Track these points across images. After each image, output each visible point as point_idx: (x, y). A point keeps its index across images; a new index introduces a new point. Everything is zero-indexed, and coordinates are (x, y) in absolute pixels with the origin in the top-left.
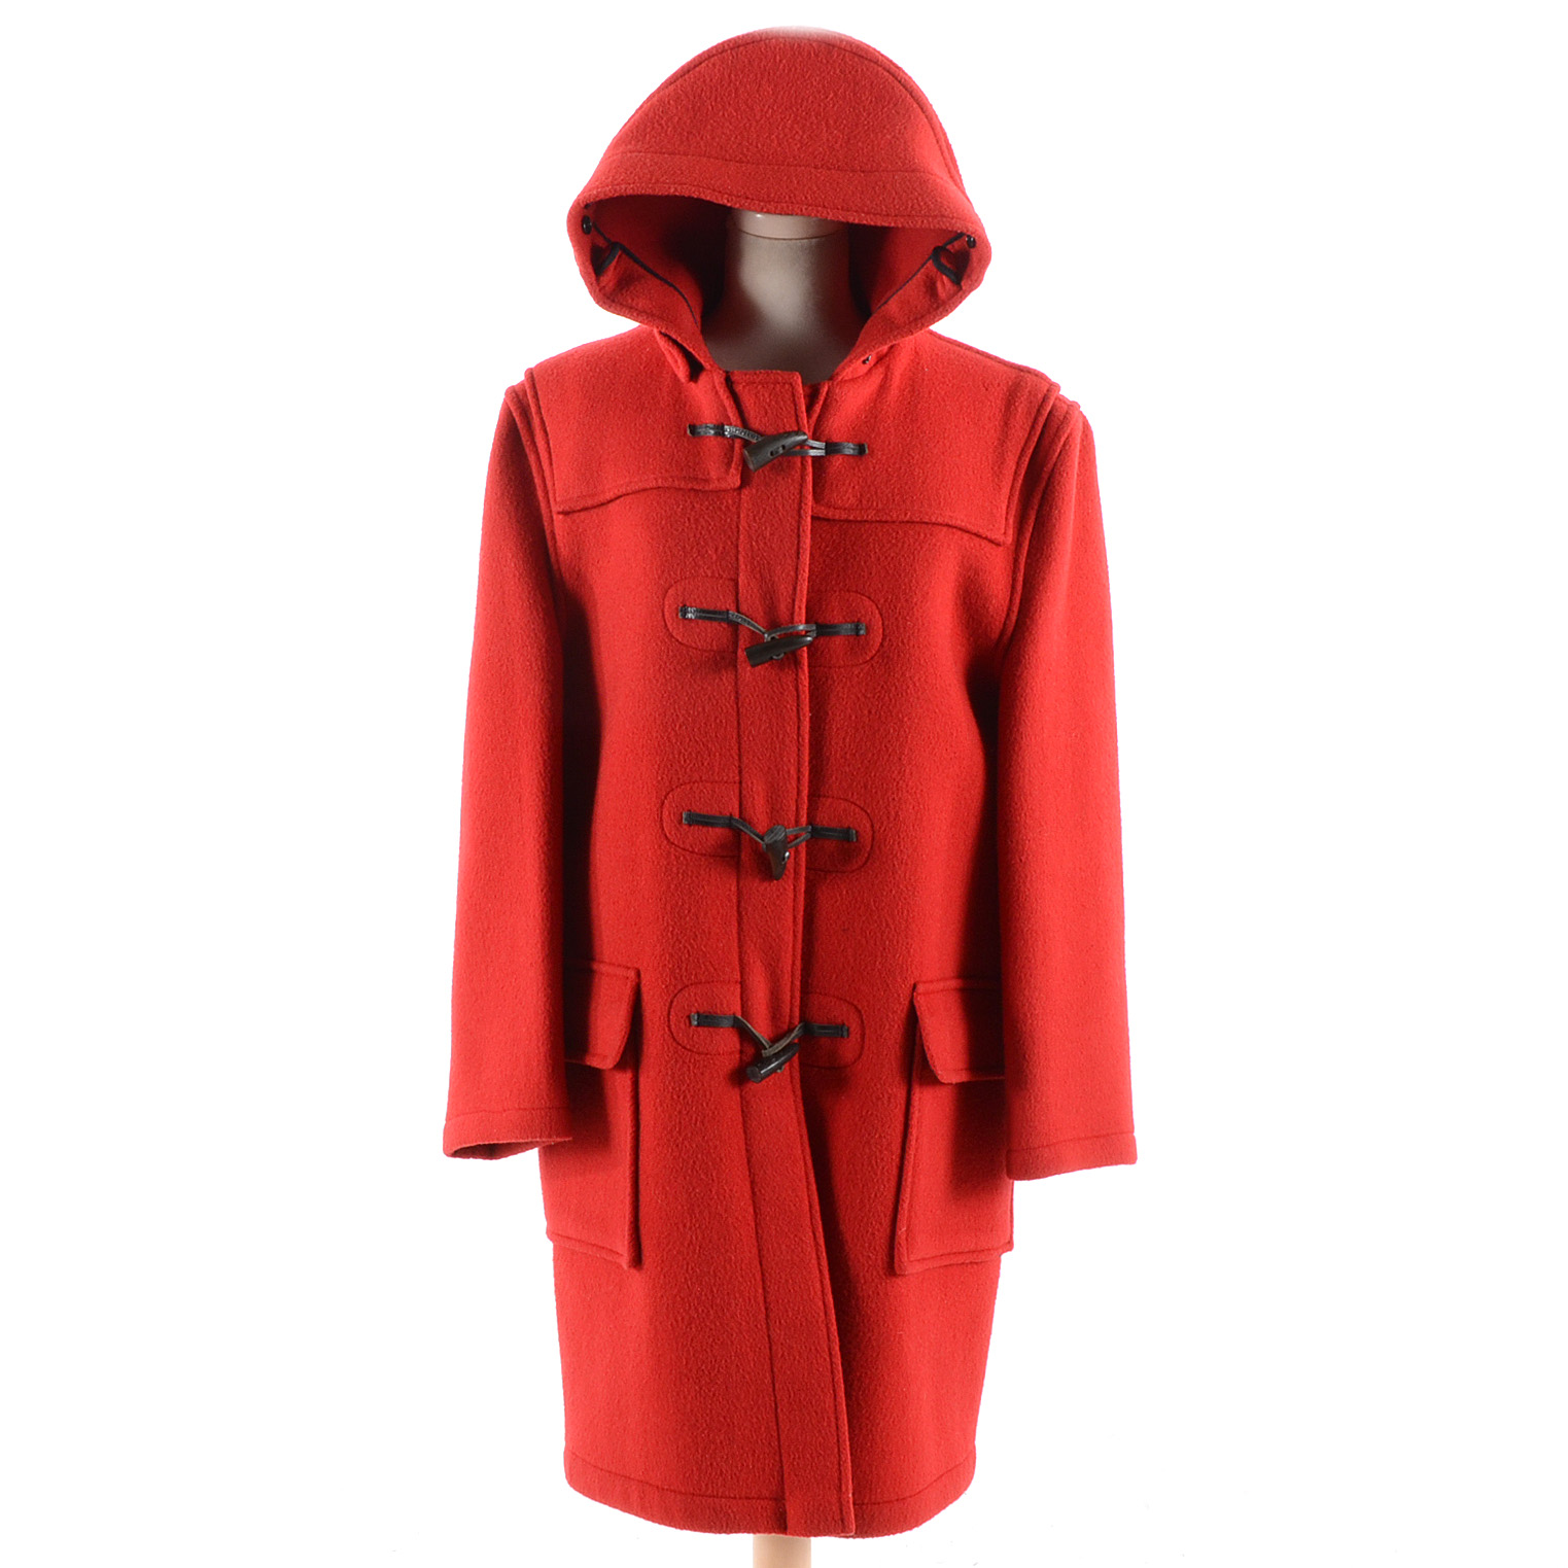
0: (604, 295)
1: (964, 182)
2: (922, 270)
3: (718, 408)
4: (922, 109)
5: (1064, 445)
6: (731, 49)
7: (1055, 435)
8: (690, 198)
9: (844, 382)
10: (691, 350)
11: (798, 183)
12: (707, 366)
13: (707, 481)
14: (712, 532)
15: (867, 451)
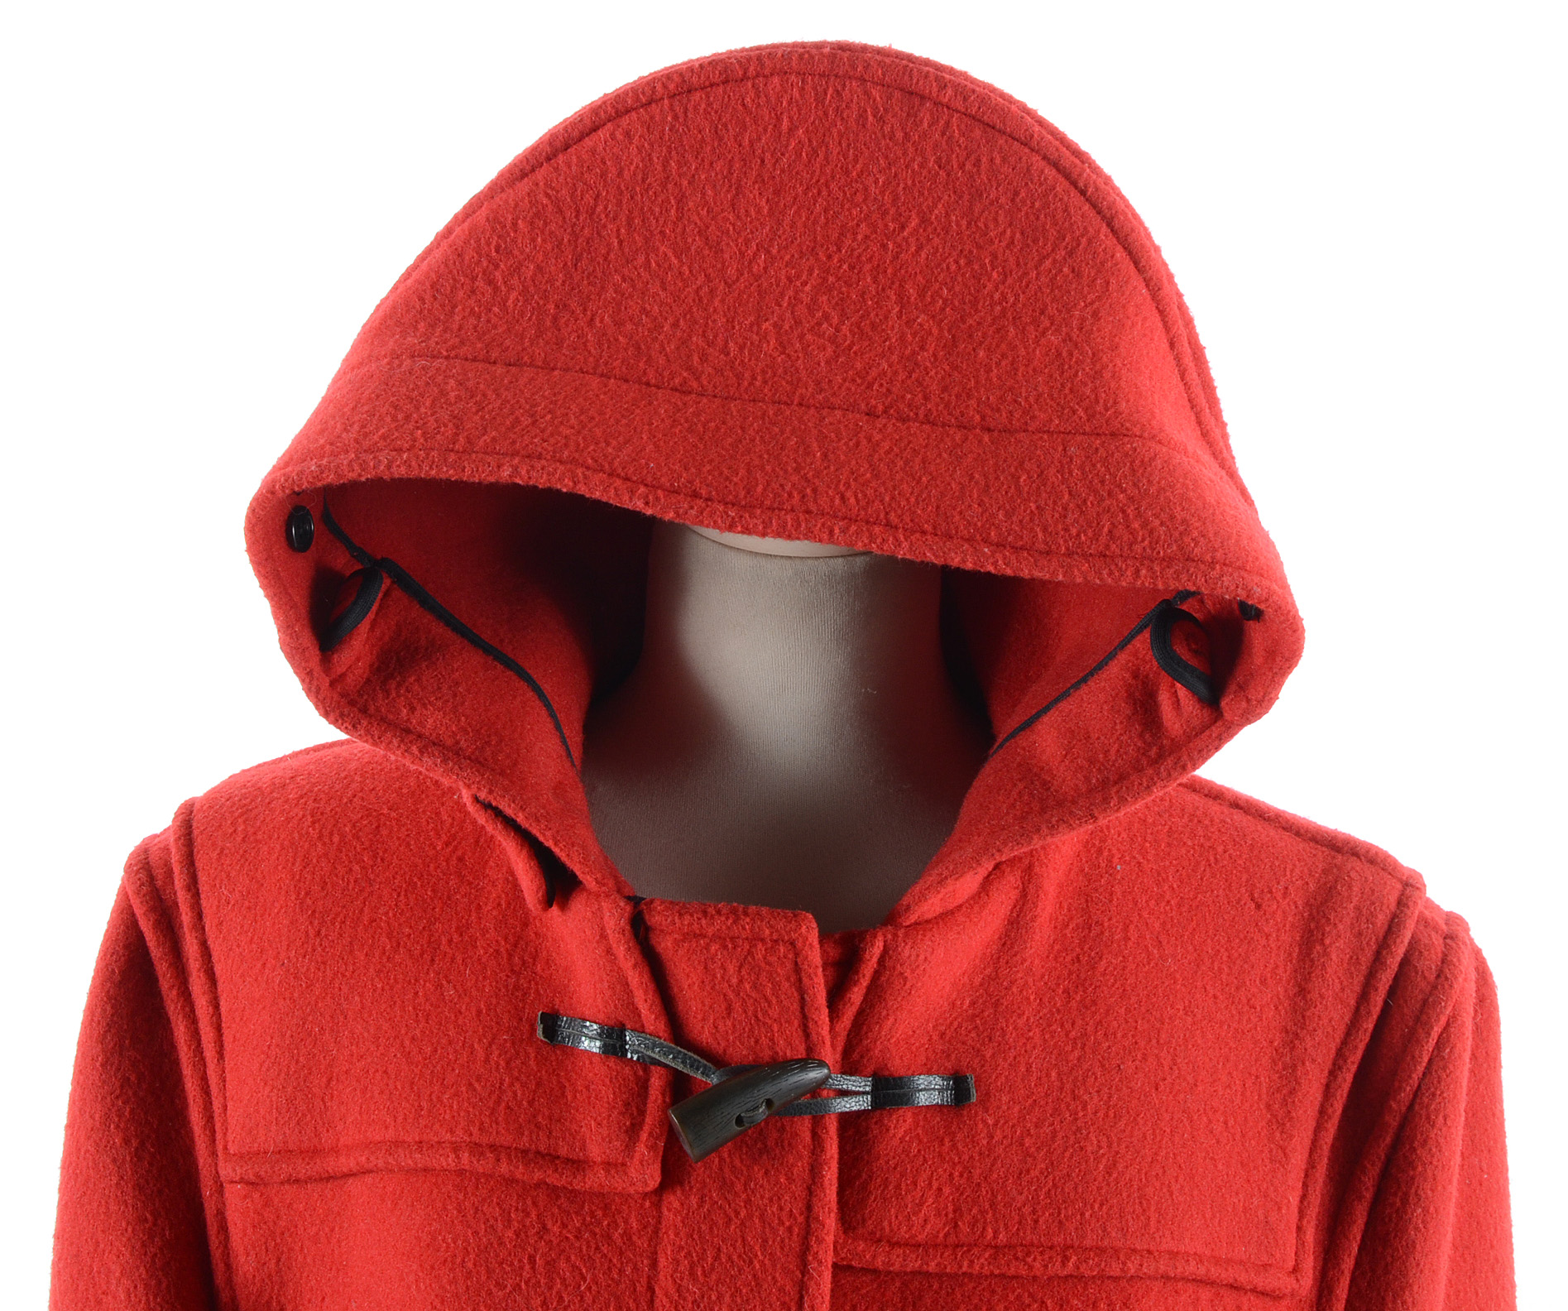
0: (342, 695)
1: (1233, 442)
2: (1123, 657)
3: (612, 988)
4: (1136, 264)
5: (1439, 1046)
6: (672, 97)
7: (1417, 1019)
8: (551, 494)
9: (922, 925)
10: (549, 844)
11: (825, 455)
12: (589, 881)
13: (579, 1165)
14: (588, 1298)
15: (974, 1099)
